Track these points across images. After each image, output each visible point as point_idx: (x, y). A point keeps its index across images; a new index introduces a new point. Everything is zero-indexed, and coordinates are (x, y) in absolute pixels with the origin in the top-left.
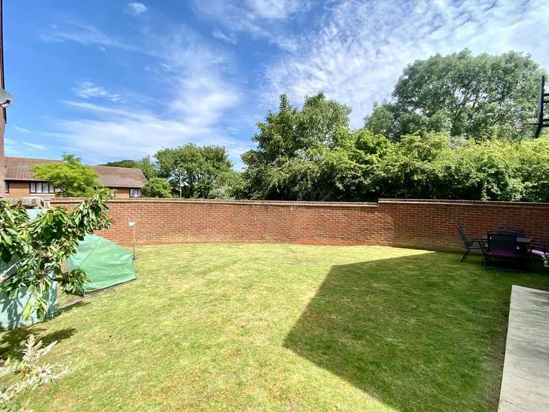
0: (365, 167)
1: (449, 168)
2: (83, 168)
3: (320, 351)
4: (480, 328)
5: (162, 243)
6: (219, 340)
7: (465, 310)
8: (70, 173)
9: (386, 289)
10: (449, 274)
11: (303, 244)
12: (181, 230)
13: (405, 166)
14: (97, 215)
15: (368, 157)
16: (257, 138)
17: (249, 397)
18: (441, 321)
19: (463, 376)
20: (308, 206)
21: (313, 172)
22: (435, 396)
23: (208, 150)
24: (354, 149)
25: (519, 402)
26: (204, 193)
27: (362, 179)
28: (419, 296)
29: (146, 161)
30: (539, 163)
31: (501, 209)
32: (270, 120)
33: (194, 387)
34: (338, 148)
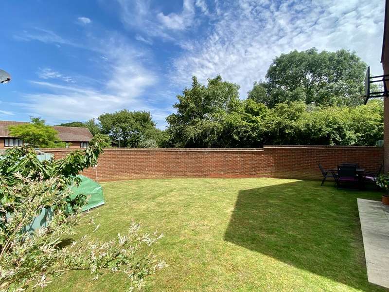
0: (253, 125)
1: (308, 125)
2: (46, 128)
3: (249, 242)
4: (343, 224)
5: (113, 180)
6: (180, 239)
7: (332, 214)
8: (37, 131)
9: (278, 204)
10: (316, 193)
11: (214, 178)
12: (127, 170)
13: (279, 124)
14: (97, 156)
15: (254, 118)
16: (177, 106)
17: (212, 271)
18: (319, 221)
19: (341, 251)
20: (216, 152)
21: (218, 128)
22: (328, 263)
23: (138, 114)
24: (244, 113)
25: (377, 262)
26: (135, 144)
27: (251, 133)
28: (301, 207)
29: (92, 122)
30: (364, 121)
31: (343, 151)
32: (186, 93)
33: (174, 268)
34: (233, 112)
